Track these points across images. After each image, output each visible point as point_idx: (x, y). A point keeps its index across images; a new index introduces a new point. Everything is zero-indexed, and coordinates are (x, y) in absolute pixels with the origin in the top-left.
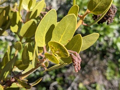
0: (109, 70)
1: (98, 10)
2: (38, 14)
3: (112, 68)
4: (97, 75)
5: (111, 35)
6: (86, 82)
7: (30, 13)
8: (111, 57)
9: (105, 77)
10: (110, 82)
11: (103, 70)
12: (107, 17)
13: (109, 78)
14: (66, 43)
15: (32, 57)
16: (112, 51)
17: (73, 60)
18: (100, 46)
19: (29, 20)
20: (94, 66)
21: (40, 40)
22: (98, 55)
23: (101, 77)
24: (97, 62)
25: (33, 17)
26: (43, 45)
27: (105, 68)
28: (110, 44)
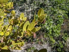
0: (45, 35)
1: (41, 20)
2: (25, 21)
3: (46, 35)
4: (42, 37)
5: (45, 26)
6: (39, 38)
7: (22, 20)
8: (45, 31)
9: (44, 37)
10: (45, 38)
11: (43, 35)
12: (43, 22)
13: (45, 37)
14: (32, 30)
15: (22, 33)
16: (46, 30)
17: (33, 35)
18: (42, 28)
19: (22, 22)
20: (41, 34)
21: (24, 29)
22: (42, 31)
23: (43, 37)
24: (42, 33)
25: (23, 22)
26: (26, 30)
27: (44, 34)
28: (45, 28)
